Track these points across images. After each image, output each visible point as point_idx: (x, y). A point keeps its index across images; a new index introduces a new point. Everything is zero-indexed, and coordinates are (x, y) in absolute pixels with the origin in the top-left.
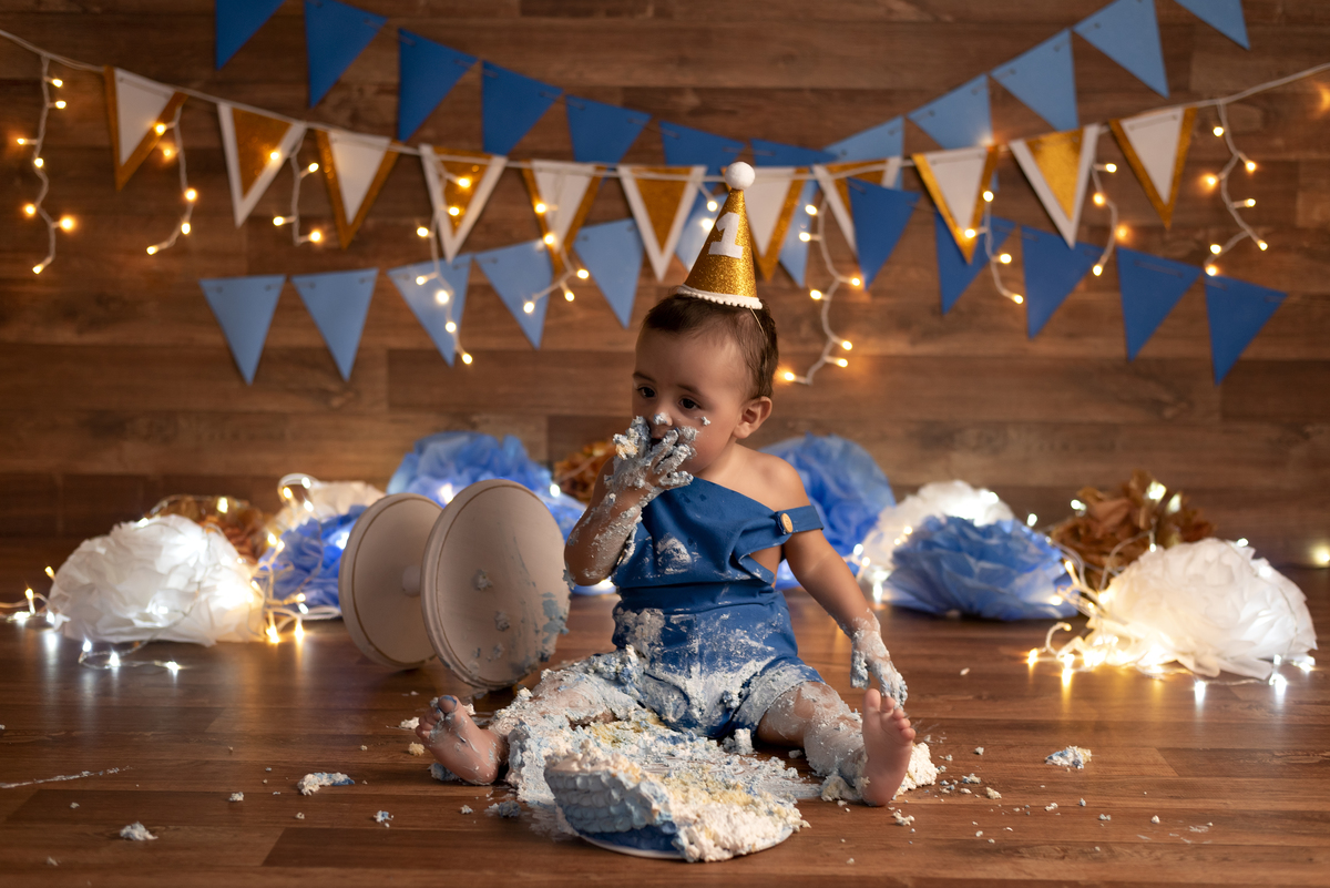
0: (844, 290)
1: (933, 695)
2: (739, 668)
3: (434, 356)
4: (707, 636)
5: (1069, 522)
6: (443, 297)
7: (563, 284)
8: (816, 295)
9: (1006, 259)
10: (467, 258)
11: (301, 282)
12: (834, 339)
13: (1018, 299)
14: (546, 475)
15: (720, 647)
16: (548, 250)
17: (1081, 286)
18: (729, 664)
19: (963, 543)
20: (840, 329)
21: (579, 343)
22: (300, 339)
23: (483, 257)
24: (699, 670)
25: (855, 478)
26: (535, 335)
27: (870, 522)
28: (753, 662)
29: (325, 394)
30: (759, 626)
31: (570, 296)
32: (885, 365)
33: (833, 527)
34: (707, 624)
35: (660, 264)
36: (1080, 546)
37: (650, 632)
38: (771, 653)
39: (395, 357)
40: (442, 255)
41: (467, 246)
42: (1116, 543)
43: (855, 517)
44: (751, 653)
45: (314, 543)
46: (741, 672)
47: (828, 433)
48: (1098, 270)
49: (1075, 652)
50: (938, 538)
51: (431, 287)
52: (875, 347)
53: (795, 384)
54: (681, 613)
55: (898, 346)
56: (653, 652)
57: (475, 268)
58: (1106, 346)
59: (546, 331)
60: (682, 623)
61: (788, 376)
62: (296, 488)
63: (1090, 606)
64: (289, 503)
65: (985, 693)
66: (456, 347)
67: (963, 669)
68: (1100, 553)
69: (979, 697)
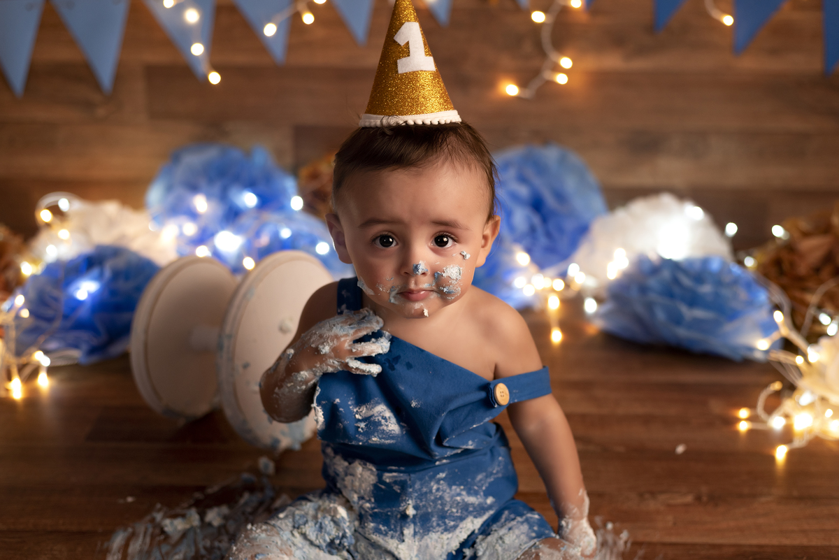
0: (566, 10)
1: (653, 494)
2: (455, 527)
3: (185, 72)
4: (422, 496)
5: (771, 248)
6: (192, 16)
7: (301, 6)
8: (538, 17)
11: (60, 3)
12: (553, 56)
13: (728, 20)
14: (290, 184)
15: (435, 507)
18: (445, 523)
19: (676, 290)
20: (560, 44)
21: (320, 58)
22: (61, 54)
24: (412, 532)
25: (570, 184)
26: (278, 52)
27: (583, 230)
28: (470, 518)
29: (89, 105)
30: (480, 477)
31: (308, 18)
32: (600, 80)
33: (548, 235)
34: (422, 485)
36: (785, 280)
37: (360, 485)
38: (490, 507)
39: (152, 72)
42: (821, 282)
43: (570, 225)
44: (467, 510)
45: (56, 293)
46: (458, 531)
47: (546, 142)
49: (787, 416)
50: (653, 282)
51: (179, 8)
52: (593, 62)
53: (517, 98)
54: (395, 471)
55: (613, 61)
56: (361, 507)
58: (805, 62)
59: (290, 48)
60: (396, 482)
61: (511, 89)
62: (55, 210)
63: (799, 360)
64: (48, 225)
65: (704, 489)
66: (203, 67)
67: (678, 442)
68: (805, 289)
69: (698, 498)
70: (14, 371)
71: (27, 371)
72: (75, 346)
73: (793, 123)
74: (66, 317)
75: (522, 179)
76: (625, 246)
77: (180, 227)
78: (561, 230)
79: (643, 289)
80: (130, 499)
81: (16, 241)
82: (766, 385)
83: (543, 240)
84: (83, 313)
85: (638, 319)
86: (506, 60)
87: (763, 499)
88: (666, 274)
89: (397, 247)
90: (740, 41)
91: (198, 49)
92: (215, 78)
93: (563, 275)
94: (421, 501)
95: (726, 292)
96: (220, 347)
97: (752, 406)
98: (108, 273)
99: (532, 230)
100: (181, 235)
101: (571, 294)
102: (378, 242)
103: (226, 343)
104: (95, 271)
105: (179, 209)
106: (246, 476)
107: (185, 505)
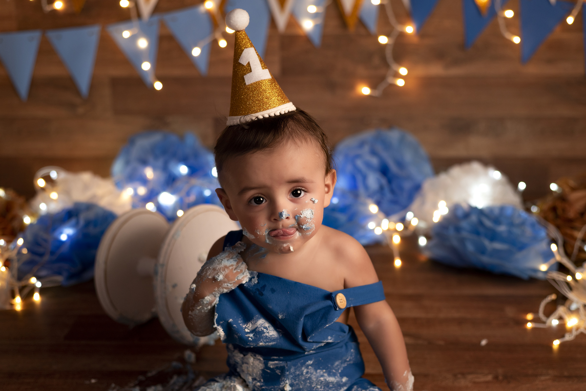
0: (402, 35)
1: (464, 375)
3: (139, 82)
4: (296, 377)
6: (143, 43)
7: (218, 35)
8: (383, 40)
9: (509, 14)
10: (156, 18)
11: (52, 35)
12: (394, 66)
13: (517, 40)
14: (211, 158)
15: (305, 385)
16: (209, 13)
17: (558, 29)
19: (481, 230)
20: (399, 59)
22: (53, 71)
23: (168, 17)
25: (408, 156)
26: (203, 67)
27: (417, 189)
29: (73, 106)
30: (337, 363)
31: (223, 44)
32: (428, 83)
33: (392, 191)
34: (295, 369)
35: (282, 20)
37: (253, 370)
38: (345, 384)
39: (116, 83)
40: (139, 15)
41: (157, 10)
43: (407, 185)
45: (45, 236)
47: (390, 126)
48: (570, 20)
49: (561, 318)
50: (464, 224)
51: (134, 38)
52: (422, 71)
53: (370, 96)
54: (276, 360)
55: (436, 70)
56: (254, 385)
57: (163, 24)
58: (572, 68)
59: (211, 64)
60: (277, 368)
61: (365, 90)
62: (48, 179)
63: (569, 278)
64: (43, 189)
65: (500, 371)
66: (150, 78)
67: (483, 338)
68: (573, 228)
69: (496, 378)
70: (17, 290)
71: (26, 291)
72: (59, 273)
73: (564, 111)
74: (52, 253)
75: (374, 153)
76: (446, 199)
77: (135, 190)
78: (401, 188)
79: (458, 229)
80: (93, 381)
81: (20, 201)
82: (545, 297)
83: (388, 195)
84: (64, 249)
85: (454, 250)
86: (361, 70)
87: (543, 378)
88: (474, 218)
89: (267, 203)
90: (526, 54)
91: (146, 66)
92: (158, 86)
93: (403, 220)
94: (295, 380)
95: (516, 231)
96: (156, 273)
97: (535, 311)
98: (82, 222)
99: (381, 188)
100: (136, 194)
101: (408, 233)
102: (253, 201)
103: (160, 270)
104: (73, 221)
105: (134, 177)
106: (175, 364)
107: (132, 385)
